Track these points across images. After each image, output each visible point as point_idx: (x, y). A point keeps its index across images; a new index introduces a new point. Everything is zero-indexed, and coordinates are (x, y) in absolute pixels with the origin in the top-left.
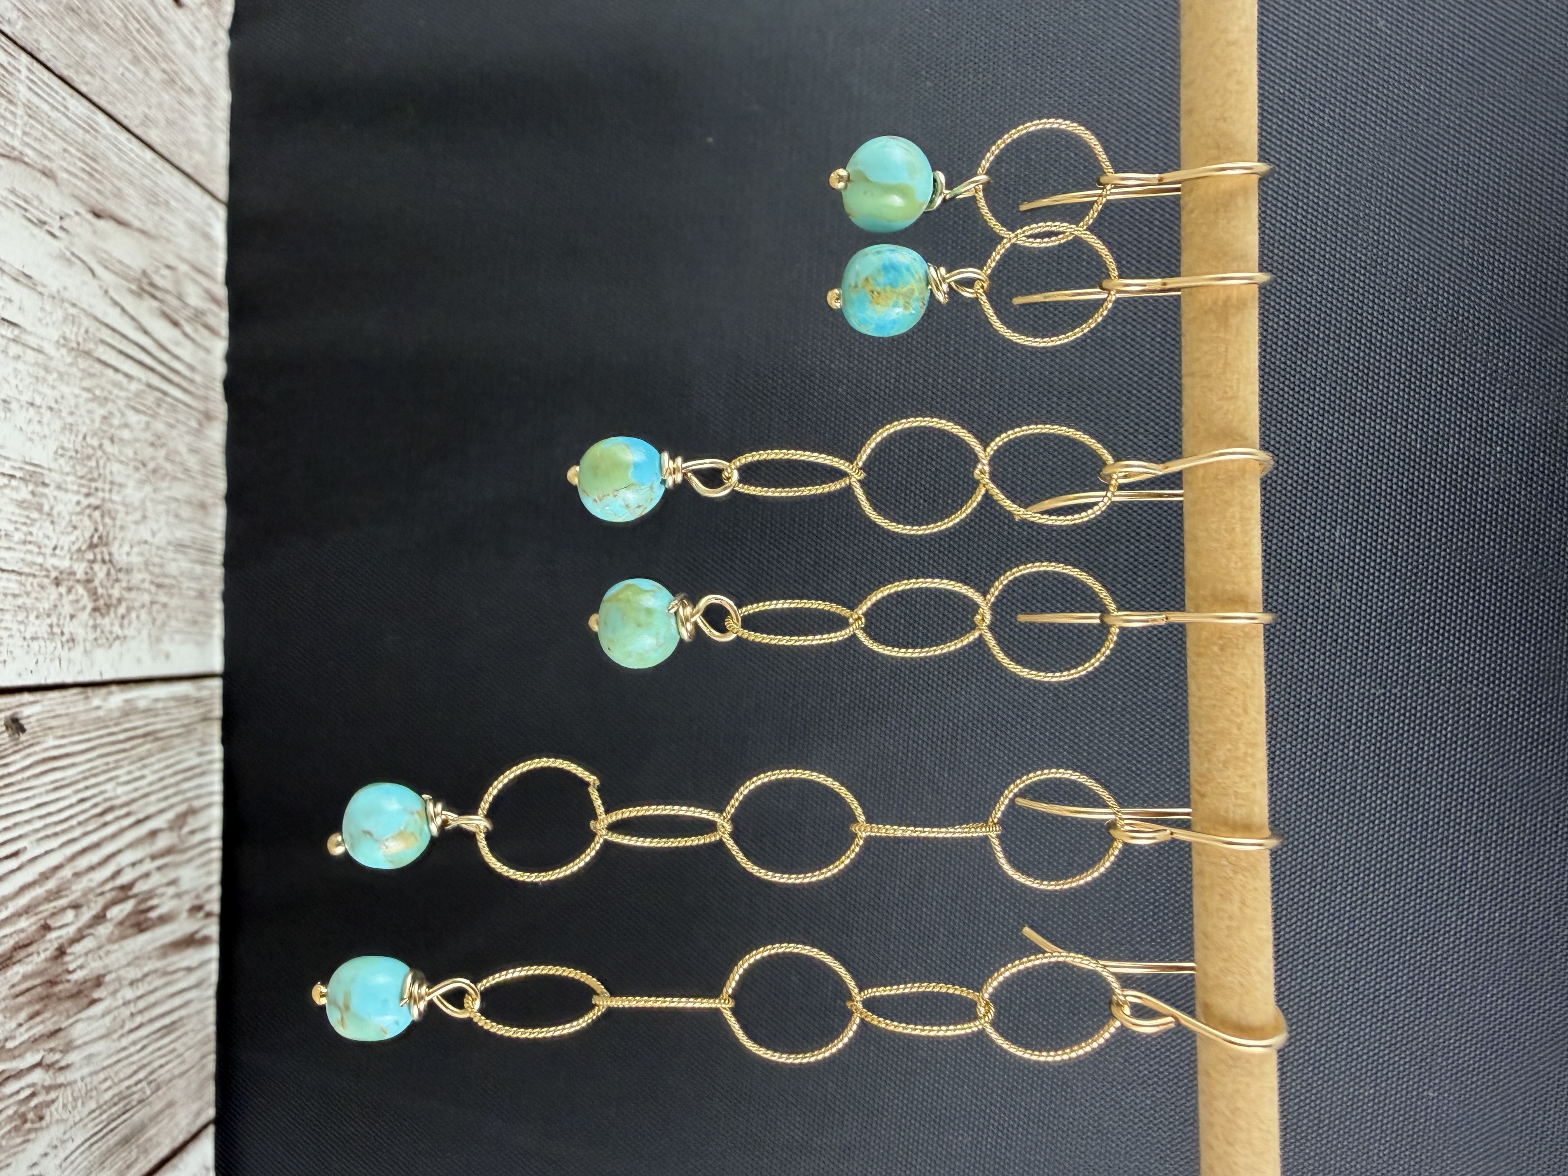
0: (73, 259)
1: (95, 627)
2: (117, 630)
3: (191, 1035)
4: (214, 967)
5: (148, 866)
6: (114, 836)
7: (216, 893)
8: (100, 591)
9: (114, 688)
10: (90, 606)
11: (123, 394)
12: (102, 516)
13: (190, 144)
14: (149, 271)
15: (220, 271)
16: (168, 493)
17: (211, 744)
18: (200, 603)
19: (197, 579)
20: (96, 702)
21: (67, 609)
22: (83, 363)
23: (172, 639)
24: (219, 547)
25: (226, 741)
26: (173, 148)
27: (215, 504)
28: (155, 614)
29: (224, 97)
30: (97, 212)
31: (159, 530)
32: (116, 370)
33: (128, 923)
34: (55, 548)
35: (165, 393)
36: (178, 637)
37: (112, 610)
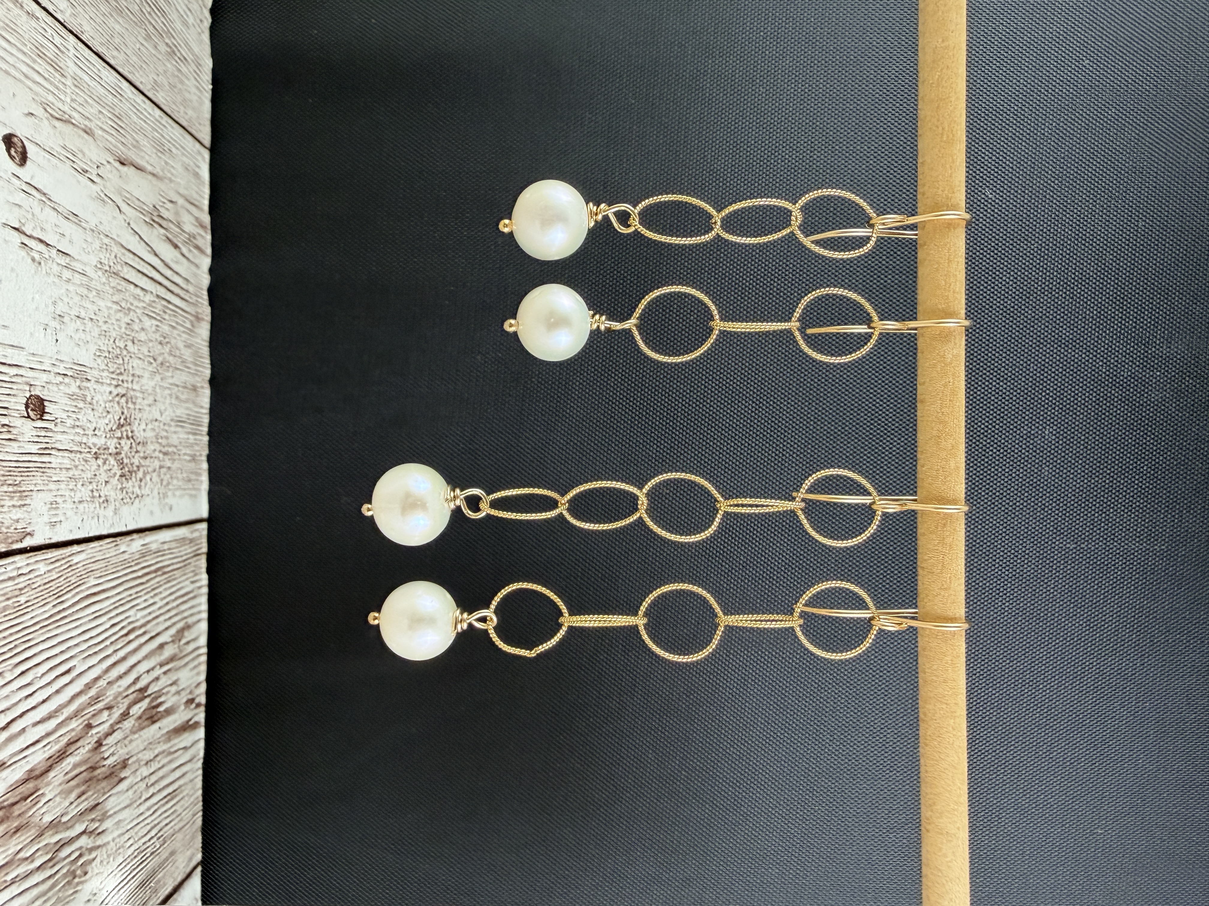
0: (106, 199)
1: (122, 489)
2: (137, 490)
3: (186, 798)
4: (202, 744)
5: (158, 672)
6: (135, 651)
7: (203, 687)
8: (125, 461)
9: (135, 536)
10: (119, 473)
11: (141, 304)
12: (127, 402)
13: (185, 102)
14: (158, 207)
15: (206, 203)
16: (171, 381)
17: (201, 573)
18: (192, 465)
19: (191, 446)
20: (123, 548)
21: (103, 477)
22: (114, 282)
23: (174, 495)
24: (206, 420)
25: (210, 571)
26: (174, 107)
27: (202, 387)
28: (162, 476)
29: (208, 63)
30: (123, 161)
31: (165, 410)
32: (136, 286)
33: (144, 717)
34: (94, 431)
35: (169, 302)
36: (178, 493)
37: (134, 475)
